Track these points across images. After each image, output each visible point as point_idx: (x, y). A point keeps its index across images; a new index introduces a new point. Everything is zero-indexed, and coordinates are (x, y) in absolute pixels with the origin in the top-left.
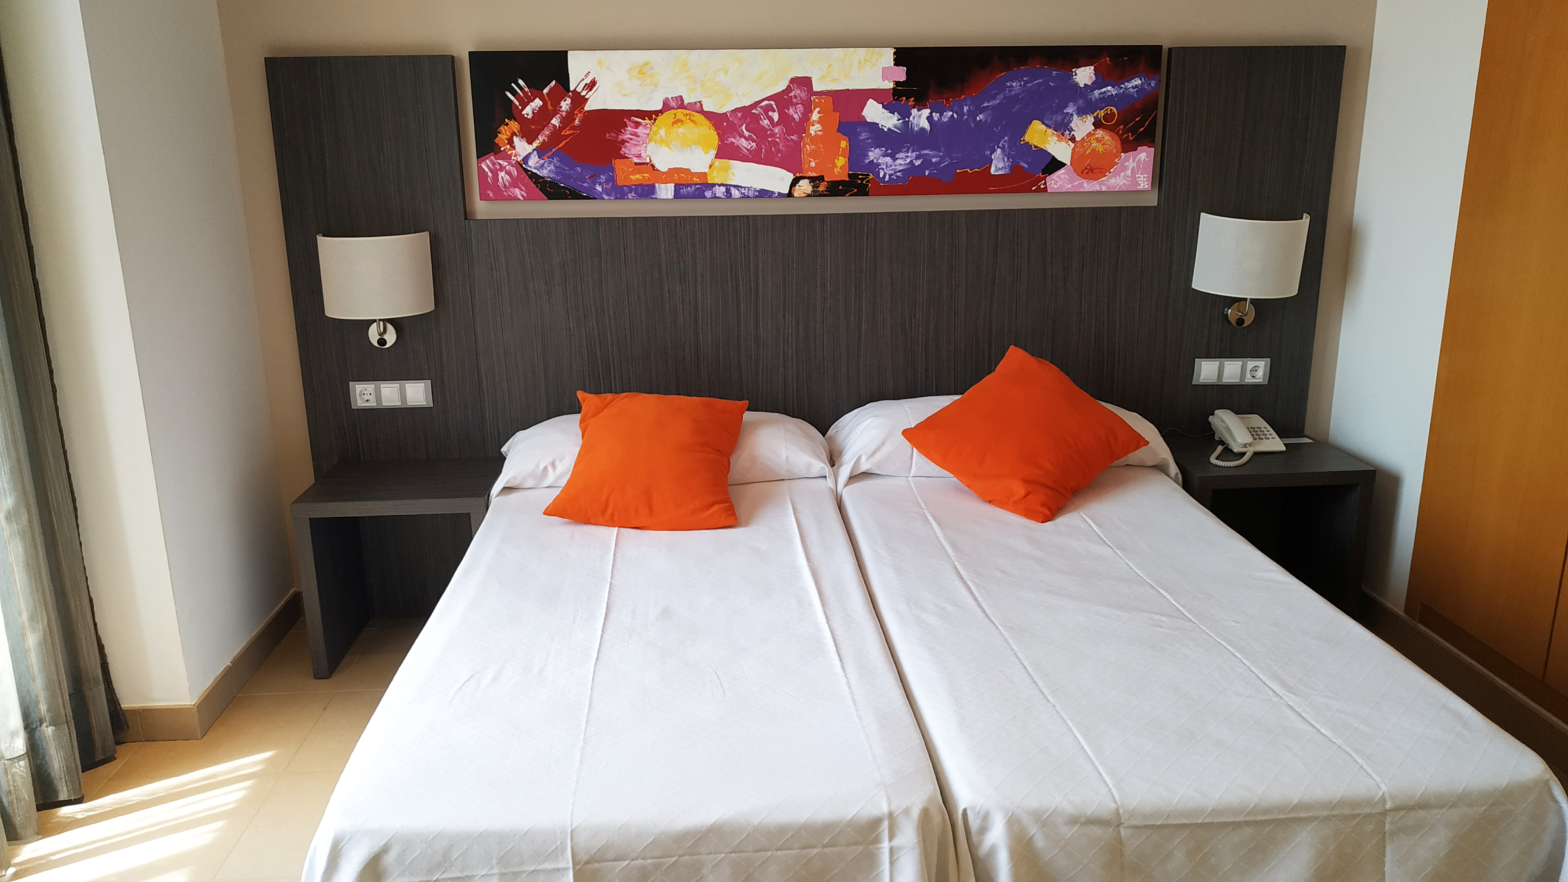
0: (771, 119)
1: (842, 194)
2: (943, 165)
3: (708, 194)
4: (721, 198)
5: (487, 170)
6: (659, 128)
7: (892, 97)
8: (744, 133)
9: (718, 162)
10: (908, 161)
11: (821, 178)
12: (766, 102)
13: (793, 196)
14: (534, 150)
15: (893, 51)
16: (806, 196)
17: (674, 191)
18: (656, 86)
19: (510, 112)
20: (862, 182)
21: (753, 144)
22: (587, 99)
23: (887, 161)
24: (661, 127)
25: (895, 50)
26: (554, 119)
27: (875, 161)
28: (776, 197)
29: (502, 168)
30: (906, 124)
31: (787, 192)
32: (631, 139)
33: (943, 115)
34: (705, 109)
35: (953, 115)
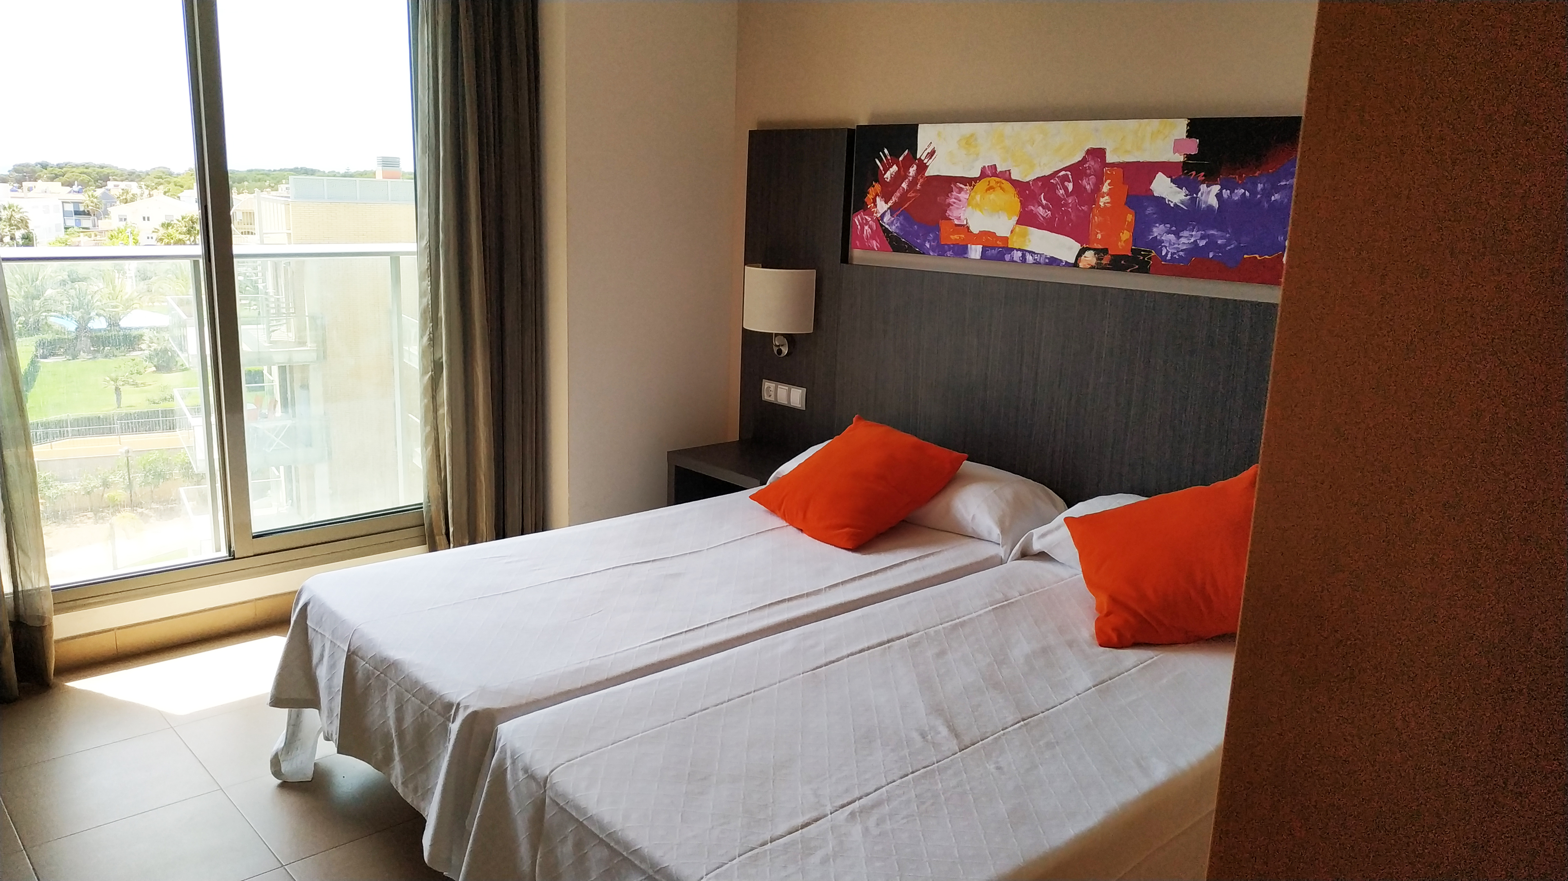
0: (1066, 189)
1: (1123, 269)
2: (1229, 248)
3: (1007, 257)
4: (1017, 262)
5: (858, 224)
6: (976, 193)
7: (1181, 170)
8: (1042, 201)
9: (1019, 228)
10: (1192, 241)
11: (1105, 251)
12: (1063, 173)
13: (1078, 267)
14: (888, 208)
15: (1186, 122)
16: (1090, 268)
17: (982, 252)
18: (978, 155)
19: (877, 176)
20: (1144, 259)
21: (1048, 213)
22: (928, 166)
23: (1171, 238)
24: (978, 194)
25: (1189, 121)
26: (904, 183)
27: (1158, 237)
28: (1064, 266)
29: (867, 223)
30: (1193, 200)
31: (1073, 262)
32: (954, 203)
33: (1234, 192)
34: (1014, 177)
35: (1245, 193)
